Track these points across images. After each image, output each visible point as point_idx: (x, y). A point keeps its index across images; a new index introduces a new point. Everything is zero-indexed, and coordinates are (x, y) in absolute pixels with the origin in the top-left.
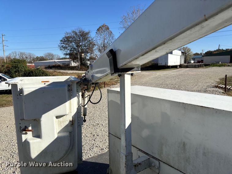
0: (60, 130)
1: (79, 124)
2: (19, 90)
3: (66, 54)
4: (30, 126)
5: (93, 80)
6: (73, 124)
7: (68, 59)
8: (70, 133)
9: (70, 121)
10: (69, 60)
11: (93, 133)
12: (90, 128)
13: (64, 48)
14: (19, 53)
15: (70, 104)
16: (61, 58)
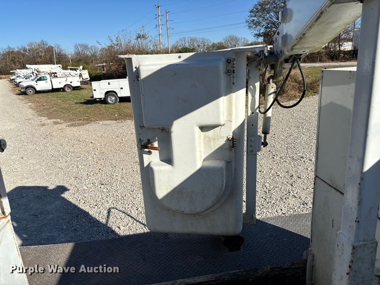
0: (207, 155)
1: (251, 149)
2: (134, 70)
3: (259, 35)
4: (155, 141)
5: (284, 47)
6: (233, 147)
7: (261, 43)
8: (228, 163)
9: (228, 139)
10: (262, 46)
11: (291, 172)
12: (286, 161)
13: (255, 24)
14: (189, 39)
15: (230, 103)
16: (250, 42)
